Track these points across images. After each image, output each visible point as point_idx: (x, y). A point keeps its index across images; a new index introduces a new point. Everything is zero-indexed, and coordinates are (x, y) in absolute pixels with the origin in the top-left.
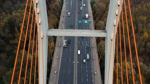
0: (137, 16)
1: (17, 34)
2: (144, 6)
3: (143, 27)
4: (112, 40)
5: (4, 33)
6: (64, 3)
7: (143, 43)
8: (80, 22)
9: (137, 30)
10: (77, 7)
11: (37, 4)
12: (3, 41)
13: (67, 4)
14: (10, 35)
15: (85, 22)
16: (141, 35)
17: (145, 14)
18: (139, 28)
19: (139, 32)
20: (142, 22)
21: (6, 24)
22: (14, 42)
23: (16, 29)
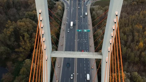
0: (133, 24)
1: (22, 43)
2: (141, 13)
3: (139, 36)
4: (107, 62)
5: (10, 41)
6: (65, 10)
7: (138, 53)
8: (80, 31)
9: (134, 39)
10: (77, 15)
11: (43, 35)
12: (8, 49)
13: (68, 11)
14: (16, 43)
15: (85, 31)
16: (136, 45)
17: (142, 22)
18: (135, 37)
19: (136, 41)
20: (138, 31)
21: (11, 33)
22: (19, 50)
23: (21, 37)
